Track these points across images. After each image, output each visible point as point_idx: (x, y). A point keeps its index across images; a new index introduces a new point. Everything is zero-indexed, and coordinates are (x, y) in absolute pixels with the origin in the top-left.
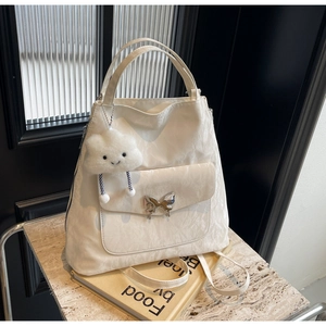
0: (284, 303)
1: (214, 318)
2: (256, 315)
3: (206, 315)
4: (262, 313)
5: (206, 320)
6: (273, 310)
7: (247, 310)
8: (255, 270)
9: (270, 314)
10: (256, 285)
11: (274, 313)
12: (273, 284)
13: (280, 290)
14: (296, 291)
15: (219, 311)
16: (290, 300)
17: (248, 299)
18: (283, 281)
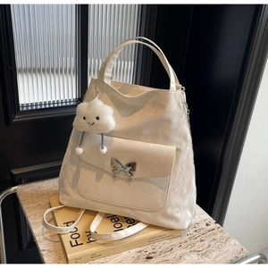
0: (226, 252)
1: (166, 261)
2: (201, 260)
3: (159, 259)
4: (207, 259)
5: (158, 263)
6: (216, 257)
7: (194, 256)
8: (204, 225)
9: (214, 259)
10: (203, 237)
11: (217, 259)
12: (218, 237)
13: (224, 241)
14: (237, 243)
15: (170, 256)
16: (231, 250)
17: (196, 248)
18: (227, 235)
